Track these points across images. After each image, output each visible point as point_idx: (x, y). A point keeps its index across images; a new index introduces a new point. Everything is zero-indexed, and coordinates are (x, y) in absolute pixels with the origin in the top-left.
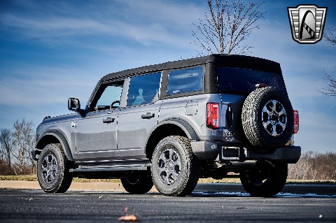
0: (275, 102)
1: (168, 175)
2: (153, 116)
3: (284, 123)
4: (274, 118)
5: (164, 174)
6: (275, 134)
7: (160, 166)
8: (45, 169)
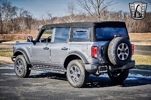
0: (123, 44)
1: (74, 78)
2: (67, 49)
3: (127, 53)
4: (123, 52)
5: (72, 77)
6: (123, 59)
7: (70, 73)
8: (18, 66)
